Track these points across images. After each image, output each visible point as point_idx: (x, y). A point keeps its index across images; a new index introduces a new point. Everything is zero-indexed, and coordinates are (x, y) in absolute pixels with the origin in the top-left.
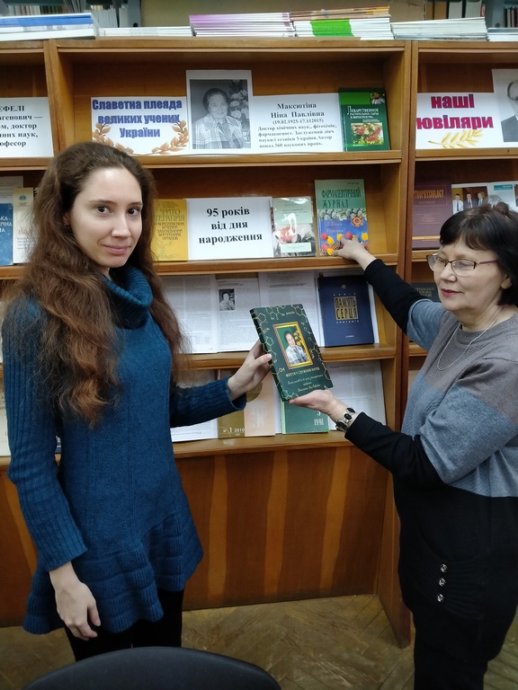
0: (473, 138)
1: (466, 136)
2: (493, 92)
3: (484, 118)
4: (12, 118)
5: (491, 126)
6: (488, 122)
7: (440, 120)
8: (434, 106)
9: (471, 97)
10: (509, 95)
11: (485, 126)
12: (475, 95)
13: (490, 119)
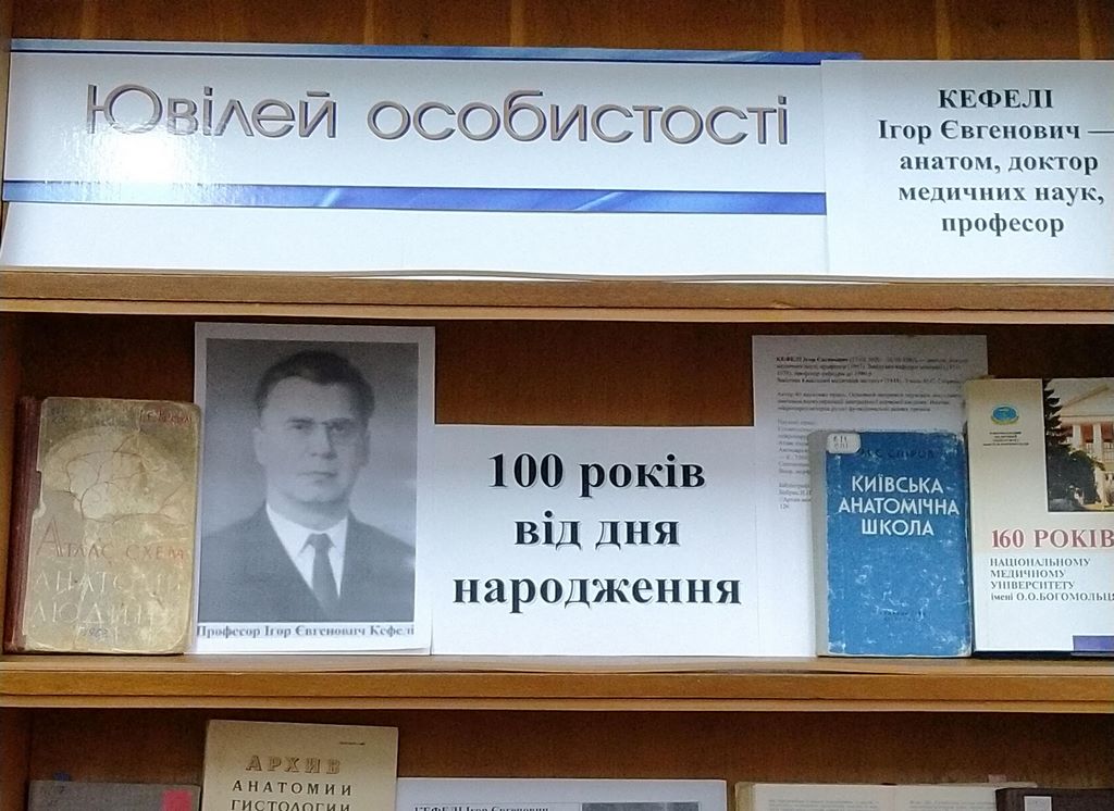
4: (1009, 132)
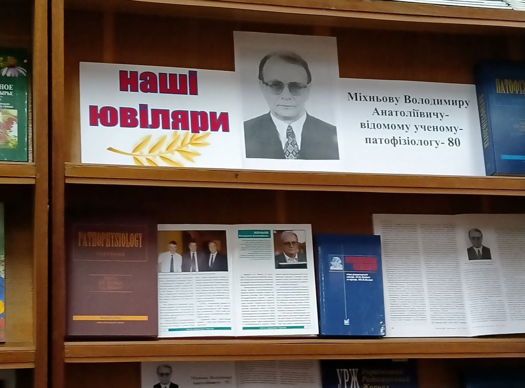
0: (191, 148)
1: (179, 143)
2: (233, 70)
3: (213, 114)
5: (226, 129)
6: (221, 122)
7: (133, 111)
8: (123, 88)
9: (193, 76)
10: (261, 77)
11: (215, 128)
12: (200, 72)
13: (224, 116)
